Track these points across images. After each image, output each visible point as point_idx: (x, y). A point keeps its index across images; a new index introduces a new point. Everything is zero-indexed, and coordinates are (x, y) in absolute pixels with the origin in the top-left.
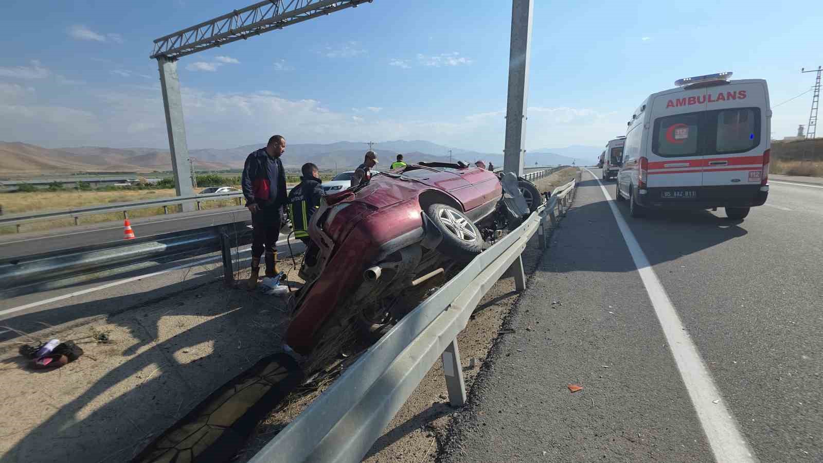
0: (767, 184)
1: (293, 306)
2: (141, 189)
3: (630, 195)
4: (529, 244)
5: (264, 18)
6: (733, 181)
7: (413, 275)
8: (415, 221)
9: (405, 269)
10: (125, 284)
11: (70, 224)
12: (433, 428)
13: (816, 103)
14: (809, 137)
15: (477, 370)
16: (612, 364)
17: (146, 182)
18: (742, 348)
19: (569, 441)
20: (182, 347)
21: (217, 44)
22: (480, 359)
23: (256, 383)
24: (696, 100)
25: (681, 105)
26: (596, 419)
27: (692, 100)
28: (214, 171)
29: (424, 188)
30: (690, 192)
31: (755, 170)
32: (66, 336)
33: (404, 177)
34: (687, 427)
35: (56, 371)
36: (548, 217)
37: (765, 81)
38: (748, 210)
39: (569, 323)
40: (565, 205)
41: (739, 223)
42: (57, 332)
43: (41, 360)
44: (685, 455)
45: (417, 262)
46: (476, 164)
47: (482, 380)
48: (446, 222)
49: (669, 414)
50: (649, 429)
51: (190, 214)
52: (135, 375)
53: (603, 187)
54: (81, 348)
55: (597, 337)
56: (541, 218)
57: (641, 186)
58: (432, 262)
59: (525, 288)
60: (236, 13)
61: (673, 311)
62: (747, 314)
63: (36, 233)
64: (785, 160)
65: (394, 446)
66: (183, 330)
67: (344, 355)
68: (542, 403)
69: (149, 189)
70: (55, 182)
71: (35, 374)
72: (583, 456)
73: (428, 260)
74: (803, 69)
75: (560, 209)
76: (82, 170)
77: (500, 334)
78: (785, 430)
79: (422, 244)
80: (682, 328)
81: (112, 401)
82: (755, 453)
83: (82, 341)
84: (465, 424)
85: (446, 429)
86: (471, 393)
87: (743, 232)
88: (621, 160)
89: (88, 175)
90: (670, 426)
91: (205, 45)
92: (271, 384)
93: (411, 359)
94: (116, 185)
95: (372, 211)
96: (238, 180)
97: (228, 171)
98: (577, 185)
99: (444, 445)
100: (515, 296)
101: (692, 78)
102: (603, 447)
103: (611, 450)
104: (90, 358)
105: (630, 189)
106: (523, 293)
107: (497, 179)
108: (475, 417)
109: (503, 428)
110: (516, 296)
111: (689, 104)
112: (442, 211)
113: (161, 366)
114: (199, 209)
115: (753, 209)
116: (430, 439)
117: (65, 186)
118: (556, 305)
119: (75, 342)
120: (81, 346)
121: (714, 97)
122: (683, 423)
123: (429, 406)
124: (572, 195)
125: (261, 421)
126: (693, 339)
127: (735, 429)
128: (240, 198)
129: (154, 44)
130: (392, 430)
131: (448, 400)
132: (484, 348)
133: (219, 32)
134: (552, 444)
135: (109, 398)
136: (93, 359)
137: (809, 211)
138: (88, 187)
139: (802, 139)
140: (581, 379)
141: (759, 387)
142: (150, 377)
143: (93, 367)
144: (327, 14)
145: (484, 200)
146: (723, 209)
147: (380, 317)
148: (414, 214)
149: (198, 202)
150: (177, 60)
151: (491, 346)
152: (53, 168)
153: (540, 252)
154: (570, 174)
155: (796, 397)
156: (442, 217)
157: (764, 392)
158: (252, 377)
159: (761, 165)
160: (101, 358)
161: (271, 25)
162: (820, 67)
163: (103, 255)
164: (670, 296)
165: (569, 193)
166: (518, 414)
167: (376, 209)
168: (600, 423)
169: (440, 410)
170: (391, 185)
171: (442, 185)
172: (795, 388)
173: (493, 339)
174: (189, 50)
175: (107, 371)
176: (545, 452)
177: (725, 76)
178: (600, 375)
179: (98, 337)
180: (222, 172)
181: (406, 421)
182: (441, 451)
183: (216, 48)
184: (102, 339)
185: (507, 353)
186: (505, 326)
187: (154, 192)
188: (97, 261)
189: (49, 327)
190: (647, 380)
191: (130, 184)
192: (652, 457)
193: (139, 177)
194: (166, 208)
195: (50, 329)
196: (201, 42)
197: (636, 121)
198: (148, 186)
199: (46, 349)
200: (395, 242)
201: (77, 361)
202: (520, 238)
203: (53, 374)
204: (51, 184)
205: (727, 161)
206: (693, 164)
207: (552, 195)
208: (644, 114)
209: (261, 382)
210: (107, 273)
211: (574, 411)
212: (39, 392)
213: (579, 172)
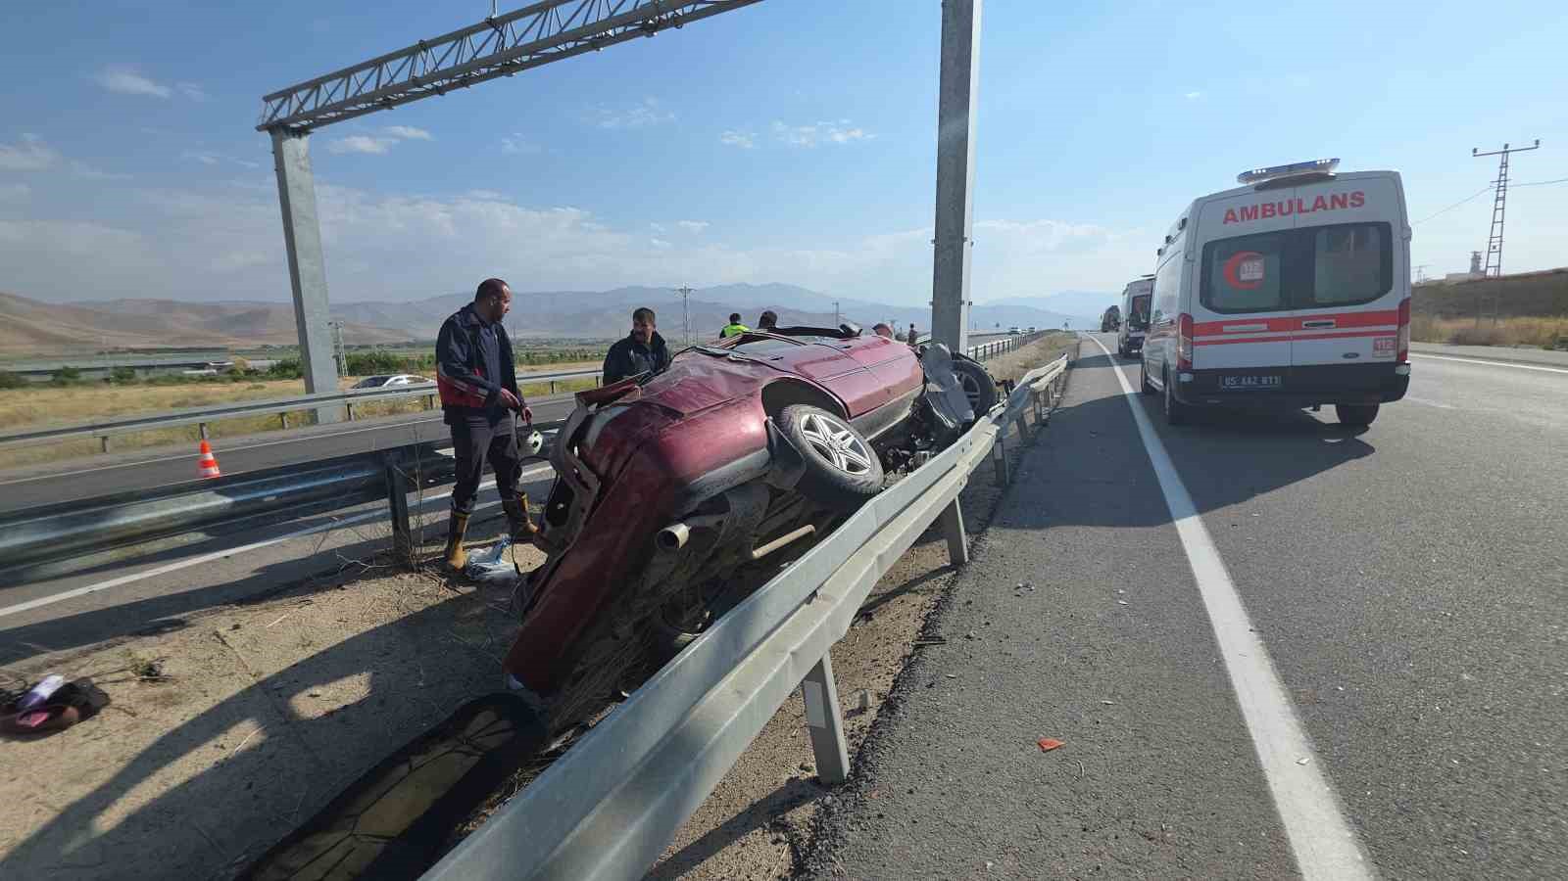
0: (1407, 362)
1: (523, 602)
2: (236, 380)
3: (1165, 385)
4: (975, 477)
5: (478, 57)
6: (1346, 356)
7: (752, 538)
8: (755, 438)
9: (737, 528)
10: (198, 566)
11: (92, 451)
12: (785, 827)
13: (1501, 211)
14: (1490, 273)
15: (872, 714)
16: (1119, 697)
17: (249, 367)
18: (1354, 662)
19: (1035, 842)
20: (307, 687)
21: (388, 104)
22: (879, 695)
23: (450, 752)
24: (1276, 208)
25: (1249, 217)
26: (1086, 800)
27: (1269, 210)
28: (382, 345)
29: (772, 374)
30: (1271, 378)
31: (1384, 337)
32: (77, 670)
33: (735, 354)
34: (1250, 809)
35: (56, 739)
36: (1014, 427)
37: (1397, 174)
38: (1376, 409)
39: (1045, 624)
40: (1047, 404)
41: (1360, 433)
42: (60, 662)
43: (25, 718)
44: (1244, 862)
45: (760, 516)
46: (874, 328)
47: (881, 733)
48: (811, 438)
49: (1219, 785)
50: (1180, 815)
51: (330, 428)
52: (212, 743)
53: (1118, 369)
54: (107, 692)
55: (1094, 648)
56: (998, 428)
57: (1181, 368)
58: (791, 514)
59: (967, 560)
60: (424, 46)
61: (1235, 596)
62: (1367, 600)
63: (19, 470)
64: (1447, 317)
65: (711, 862)
66: (311, 652)
67: (624, 693)
68: (988, 773)
69: (251, 380)
70: (66, 368)
71: (15, 744)
72: (1059, 868)
73: (781, 511)
74: (1475, 151)
75: (1038, 411)
76: (121, 346)
77: (917, 647)
78: (1425, 810)
79: (769, 480)
80: (1249, 627)
81: (165, 794)
82: (1368, 854)
83: (109, 678)
84: (845, 815)
85: (809, 827)
86: (859, 758)
87: (1366, 450)
88: (1148, 319)
89: (130, 355)
90: (1219, 808)
91: (363, 106)
92: (480, 753)
93: (736, 695)
94: (188, 372)
95: (671, 421)
96: (429, 362)
97: (409, 345)
98: (1071, 366)
99: (806, 857)
100: (947, 576)
101: (1266, 169)
102: (1096, 850)
103: (1111, 856)
104: (125, 712)
105: (1165, 373)
106: (962, 569)
107: (915, 356)
108: (863, 804)
109: (915, 822)
110: (949, 574)
111: (1264, 216)
112: (806, 417)
113: (266, 726)
114: (350, 419)
115: (1384, 408)
116: (778, 846)
117: (84, 376)
118: (1022, 590)
119: (94, 680)
120: (107, 688)
121: (1308, 204)
122: (1242, 802)
123: (779, 785)
124: (1061, 384)
125: (460, 825)
126: (1268, 648)
127: (1335, 812)
128: (431, 396)
129: (264, 103)
130: (710, 833)
131: (815, 773)
132: (888, 674)
133: (391, 80)
134: (1004, 849)
135: (159, 789)
136: (129, 713)
137: (1486, 409)
138: (129, 377)
139: (1479, 277)
140: (1062, 726)
141: (1381, 733)
142: (243, 746)
143: (128, 729)
144: (598, 50)
145: (888, 396)
146: (1332, 408)
147: (695, 618)
148: (753, 424)
149: (349, 406)
150: (308, 133)
151: (899, 671)
152: (60, 340)
153: (998, 491)
154: (1059, 345)
155: (1448, 750)
156: (806, 429)
157: (1390, 742)
158: (442, 740)
159: (1395, 328)
160: (146, 710)
161: (492, 69)
162: (1506, 146)
163: (152, 509)
164: (1230, 571)
165: (1055, 381)
166: (943, 794)
167: (677, 415)
168: (1094, 807)
169: (801, 792)
170: (710, 372)
171: (807, 369)
172: (1446, 734)
173: (904, 657)
174: (333, 115)
175: (158, 735)
176: (989, 864)
177: (1325, 166)
178: (1096, 718)
179: (140, 669)
180: (397, 346)
181: (735, 815)
182: (799, 868)
183: (385, 111)
184: (148, 674)
185: (929, 682)
186: (927, 632)
187: (262, 387)
188: (140, 522)
189: (43, 653)
190: (1183, 726)
191: (215, 371)
192: (1184, 867)
193: (232, 357)
194: (285, 418)
195: (45, 657)
196: (355, 100)
197: (1171, 246)
198: (251, 374)
199: (35, 695)
200: (714, 477)
201: (97, 716)
202: (955, 466)
203: (50, 744)
204: (56, 373)
205: (1333, 321)
206: (1273, 325)
207: (1018, 386)
208: (1185, 232)
209: (461, 749)
210: (159, 545)
211: (1046, 786)
212: (21, 779)
213: (1076, 341)
